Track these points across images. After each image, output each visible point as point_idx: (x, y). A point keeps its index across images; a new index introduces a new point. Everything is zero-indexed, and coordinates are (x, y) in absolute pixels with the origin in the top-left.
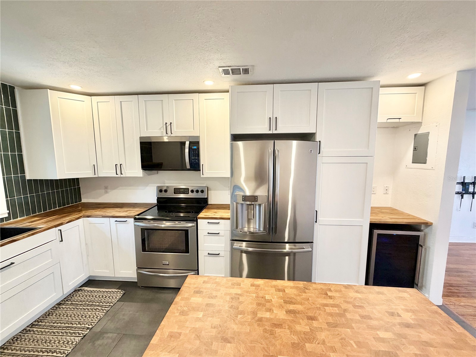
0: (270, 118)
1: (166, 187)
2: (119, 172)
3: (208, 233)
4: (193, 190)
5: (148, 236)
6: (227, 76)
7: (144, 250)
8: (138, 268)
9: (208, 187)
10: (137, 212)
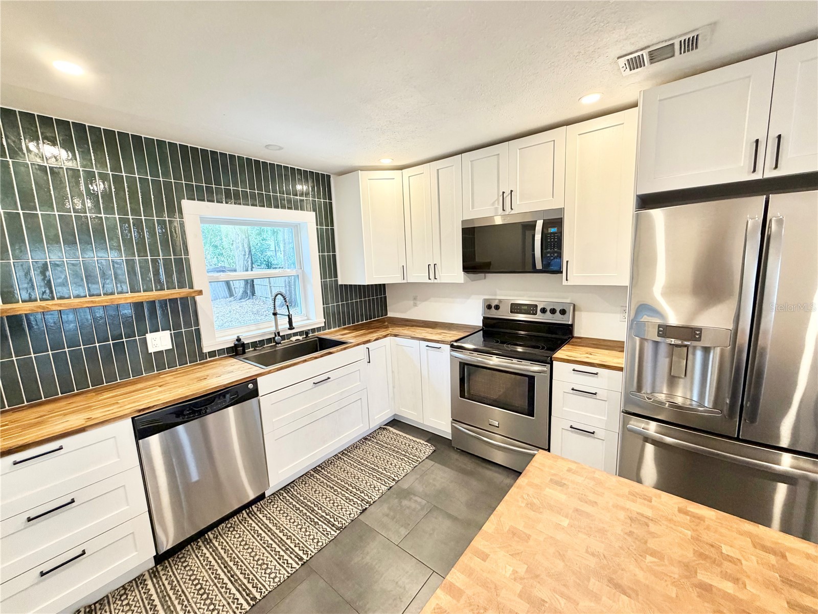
0: (757, 141)
1: (497, 301)
2: (432, 276)
3: (573, 389)
4: (544, 309)
5: (469, 375)
6: (636, 70)
7: (462, 395)
8: (453, 420)
9: (574, 305)
10: (453, 336)
